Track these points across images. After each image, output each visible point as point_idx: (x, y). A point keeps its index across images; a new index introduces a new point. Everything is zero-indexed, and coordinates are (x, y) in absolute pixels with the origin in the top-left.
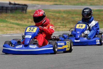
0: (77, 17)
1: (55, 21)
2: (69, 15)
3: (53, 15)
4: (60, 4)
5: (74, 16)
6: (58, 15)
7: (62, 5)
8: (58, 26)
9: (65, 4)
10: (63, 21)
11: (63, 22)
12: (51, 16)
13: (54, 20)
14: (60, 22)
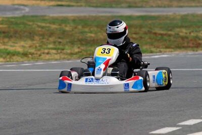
0: (91, 32)
1: (44, 40)
2: (76, 28)
3: (43, 27)
4: (69, 6)
5: (87, 30)
6: (53, 27)
7: (73, 6)
8: (46, 51)
9: (79, 4)
10: (60, 40)
11: (60, 42)
12: (40, 29)
13: (43, 38)
14: (54, 42)
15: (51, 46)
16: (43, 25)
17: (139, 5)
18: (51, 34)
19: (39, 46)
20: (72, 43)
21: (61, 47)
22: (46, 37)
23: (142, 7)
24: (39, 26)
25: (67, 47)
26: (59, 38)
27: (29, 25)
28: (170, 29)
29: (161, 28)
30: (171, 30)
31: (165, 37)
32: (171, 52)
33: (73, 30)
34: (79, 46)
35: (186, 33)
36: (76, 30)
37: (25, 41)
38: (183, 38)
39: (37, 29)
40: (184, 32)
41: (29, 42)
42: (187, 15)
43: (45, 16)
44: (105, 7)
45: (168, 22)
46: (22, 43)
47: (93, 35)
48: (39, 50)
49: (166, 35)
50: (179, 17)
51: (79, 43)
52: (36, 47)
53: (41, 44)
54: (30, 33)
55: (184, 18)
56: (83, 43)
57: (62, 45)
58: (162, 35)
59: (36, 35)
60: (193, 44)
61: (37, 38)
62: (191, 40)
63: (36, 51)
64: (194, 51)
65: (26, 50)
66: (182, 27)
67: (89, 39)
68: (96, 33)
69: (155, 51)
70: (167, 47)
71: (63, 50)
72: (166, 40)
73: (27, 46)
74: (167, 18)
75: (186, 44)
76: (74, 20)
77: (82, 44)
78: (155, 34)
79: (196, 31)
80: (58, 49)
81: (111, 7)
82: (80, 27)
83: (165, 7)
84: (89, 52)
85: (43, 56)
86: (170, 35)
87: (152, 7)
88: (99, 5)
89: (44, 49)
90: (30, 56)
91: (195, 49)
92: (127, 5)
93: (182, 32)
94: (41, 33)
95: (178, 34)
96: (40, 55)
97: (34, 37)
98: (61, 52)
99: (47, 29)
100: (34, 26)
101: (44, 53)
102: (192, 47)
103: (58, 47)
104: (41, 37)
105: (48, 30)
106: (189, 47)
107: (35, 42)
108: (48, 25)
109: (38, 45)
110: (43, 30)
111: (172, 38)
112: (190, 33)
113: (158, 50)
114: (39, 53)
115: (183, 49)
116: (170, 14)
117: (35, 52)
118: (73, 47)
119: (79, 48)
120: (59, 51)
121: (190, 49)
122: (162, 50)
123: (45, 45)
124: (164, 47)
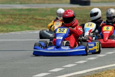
17: (27, 2)
23: (28, 4)
30: (45, 17)
31: (42, 21)
44: (7, 4)
45: (43, 12)
49: (42, 19)
50: (49, 10)
58: (40, 19)
66: (51, 15)
68: (2, 19)
72: (42, 23)
74: (42, 10)
78: (36, 19)
81: (10, 4)
86: (44, 20)
87: (34, 3)
88: (3, 2)
92: (20, 2)
93: (51, 18)
95: (49, 19)
111: (45, 22)
113: (38, 28)
116: (44, 7)
122: (40, 28)
124: (41, 26)
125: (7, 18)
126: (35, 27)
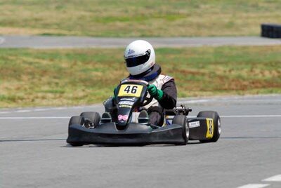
15: (46, 88)
16: (30, 59)
18: (44, 72)
19: (30, 88)
20: (73, 84)
21: (59, 89)
22: (37, 76)
23: (158, 36)
24: (24, 62)
25: (67, 89)
26: (55, 77)
27: (12, 60)
28: (201, 65)
29: (188, 65)
30: (203, 67)
31: (198, 77)
32: (210, 95)
33: (71, 67)
34: (83, 88)
35: (225, 72)
36: (76, 67)
37: (9, 81)
38: (221, 78)
39: (22, 65)
40: (221, 70)
41: (16, 83)
42: (222, 48)
43: (28, 49)
44: (109, 37)
45: (197, 56)
46: (6, 84)
47: (99, 74)
48: (30, 94)
49: (198, 73)
50: (211, 51)
51: (82, 84)
52: (25, 90)
53: (32, 86)
54: (15, 71)
55: (218, 51)
56: (88, 84)
57: (61, 87)
58: (193, 74)
59: (24, 73)
60: (236, 86)
61: (24, 77)
62: (233, 81)
63: (26, 94)
64: (239, 94)
65: (13, 93)
66: (216, 63)
67: (95, 79)
68: (103, 71)
69: (189, 94)
70: (202, 90)
71: (63, 93)
72: (198, 81)
73: (12, 88)
74: (194, 51)
75: (226, 86)
76: (68, 55)
77: (86, 86)
78: (183, 72)
79: (238, 69)
80: (56, 92)
81: (118, 36)
82: (80, 63)
83: (191, 36)
84: (98, 96)
85: (37, 101)
86: (203, 74)
87: (173, 36)
88: (100, 34)
89: (37, 92)
90: (20, 101)
91: (241, 92)
92: (139, 34)
93: (219, 70)
94: (30, 70)
95: (214, 73)
96: (33, 100)
97: (20, 76)
98: (60, 97)
99: (37, 65)
100: (18, 62)
101: (37, 98)
102: (237, 90)
103: (55, 89)
104: (30, 77)
105: (38, 67)
106: (233, 89)
107: (22, 83)
108: (37, 60)
109: (27, 87)
110: (32, 67)
111: (207, 78)
112: (230, 71)
113: (192, 93)
114: (32, 97)
115: (224, 93)
116: (199, 45)
117: (26, 97)
118: (75, 90)
119: (84, 90)
120: (58, 95)
121: (234, 92)
122: (197, 93)
123: (37, 86)
124: (199, 89)
125: (116, 70)
126: (186, 89)
